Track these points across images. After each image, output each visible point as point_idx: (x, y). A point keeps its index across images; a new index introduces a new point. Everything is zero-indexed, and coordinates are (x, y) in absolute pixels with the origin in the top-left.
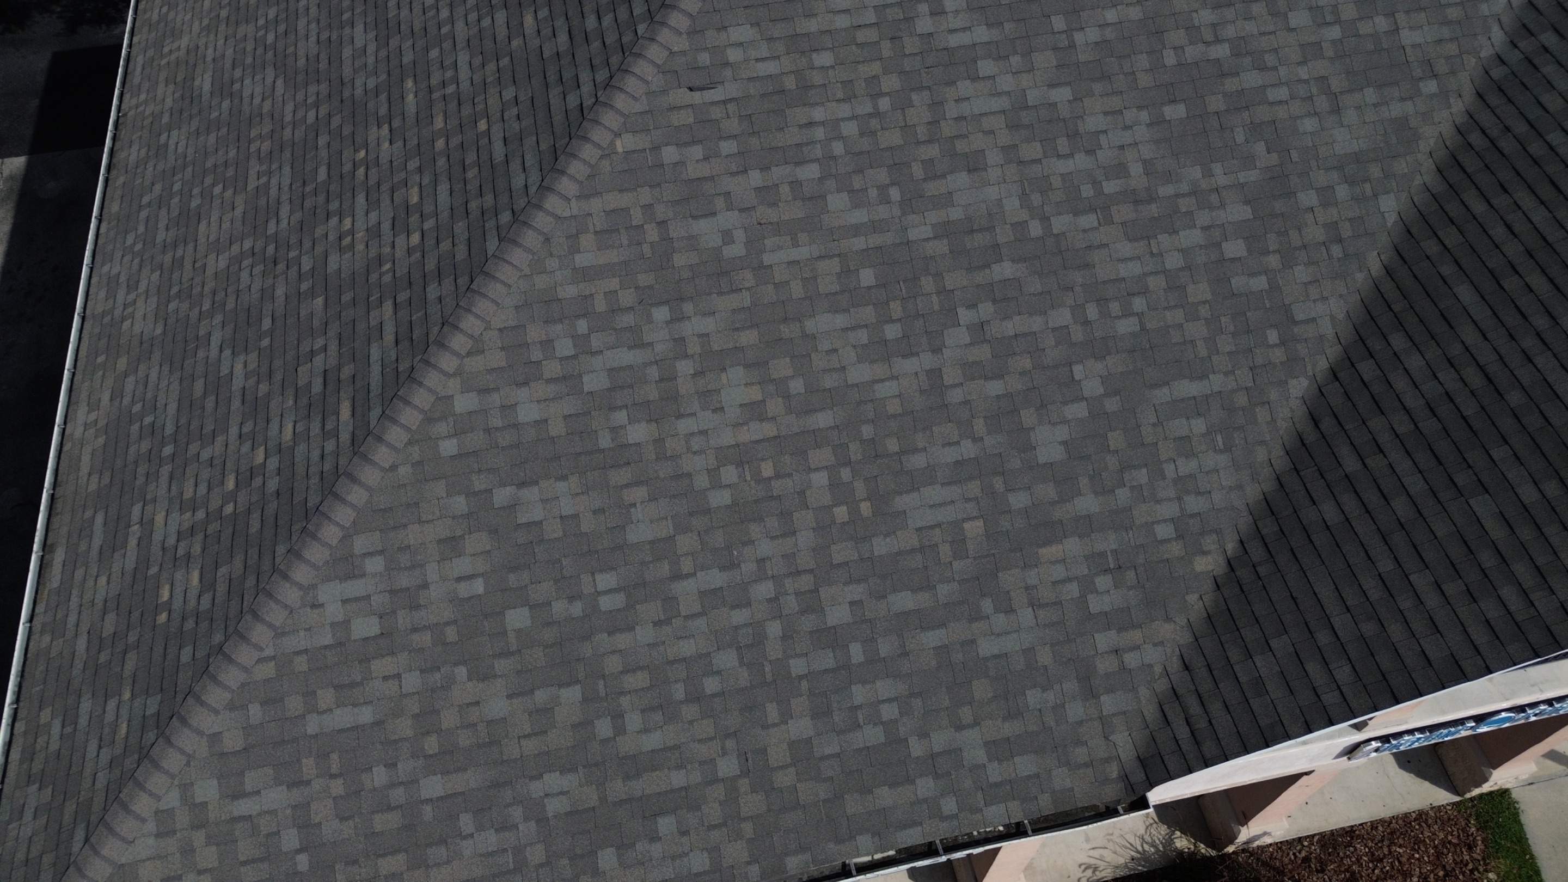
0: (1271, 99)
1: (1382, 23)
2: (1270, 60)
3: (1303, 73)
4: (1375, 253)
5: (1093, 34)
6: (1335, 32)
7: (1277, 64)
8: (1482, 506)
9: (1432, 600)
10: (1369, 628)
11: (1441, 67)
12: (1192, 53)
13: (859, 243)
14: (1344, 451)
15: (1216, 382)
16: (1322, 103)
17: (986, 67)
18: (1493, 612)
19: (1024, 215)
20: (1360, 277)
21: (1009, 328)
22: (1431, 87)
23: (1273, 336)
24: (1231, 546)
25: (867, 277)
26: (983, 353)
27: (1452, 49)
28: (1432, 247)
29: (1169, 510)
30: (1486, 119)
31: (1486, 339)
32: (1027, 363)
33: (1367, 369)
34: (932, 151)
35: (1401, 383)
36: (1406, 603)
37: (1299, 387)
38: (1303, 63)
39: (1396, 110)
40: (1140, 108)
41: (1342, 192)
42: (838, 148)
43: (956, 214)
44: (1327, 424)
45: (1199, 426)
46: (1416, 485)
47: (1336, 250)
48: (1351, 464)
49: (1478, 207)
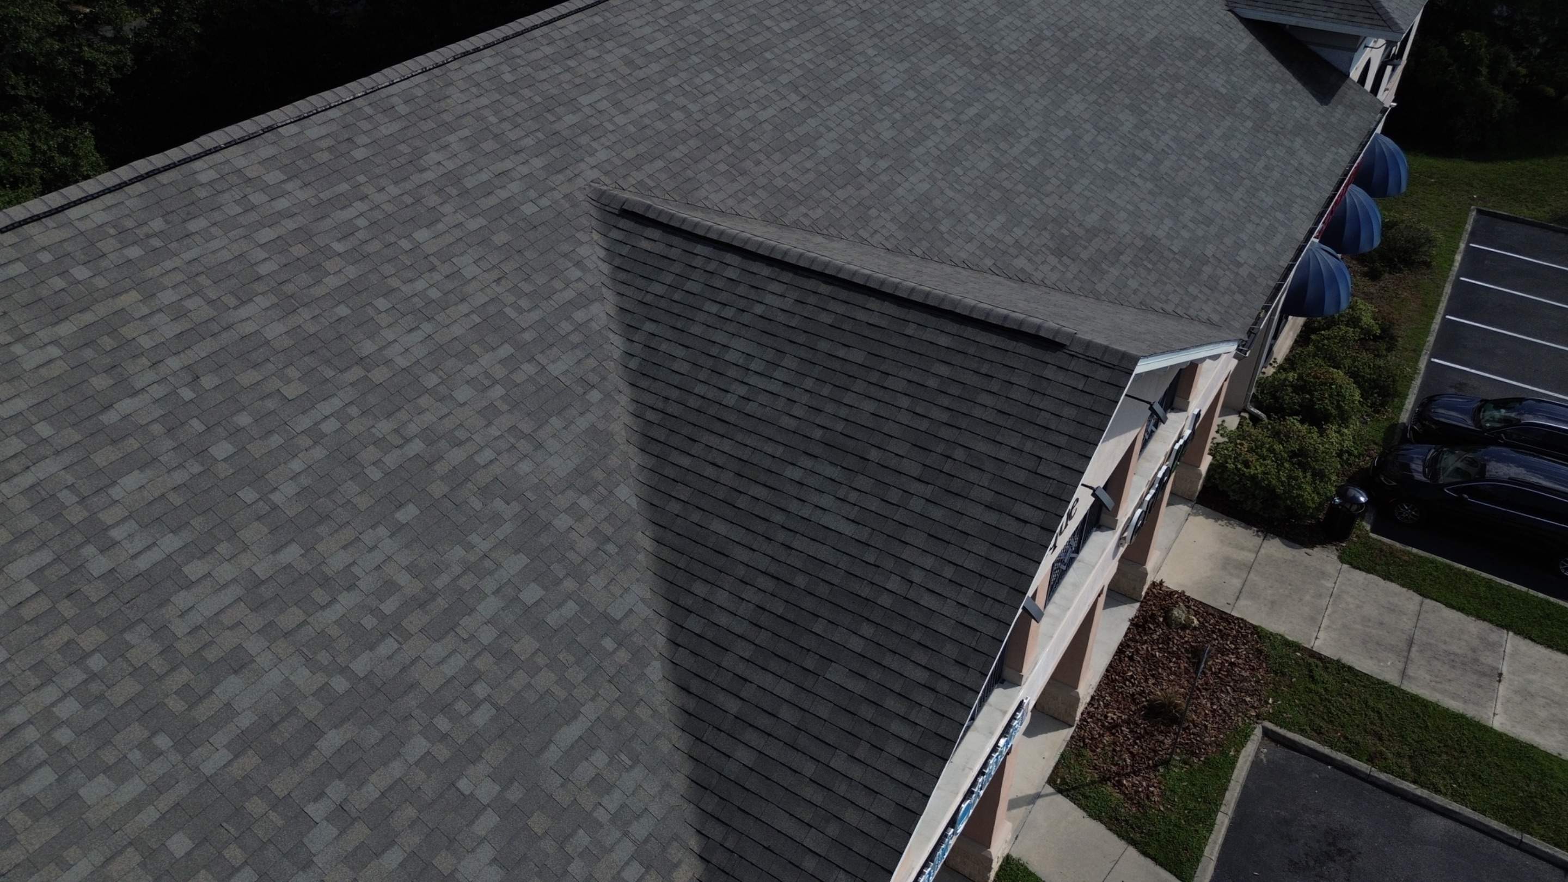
0: (483, 464)
1: (530, 369)
2: (461, 434)
3: (494, 431)
4: (640, 533)
5: (289, 489)
6: (498, 391)
7: (470, 435)
8: (836, 674)
9: (856, 772)
10: (833, 829)
11: (593, 378)
12: (391, 460)
13: (149, 815)
14: (721, 699)
15: (590, 711)
16: (524, 446)
17: (195, 569)
18: (897, 749)
19: (320, 679)
20: (641, 557)
21: (371, 791)
22: (595, 396)
23: (608, 644)
24: (694, 842)
25: (179, 844)
26: (359, 833)
27: (591, 362)
28: (675, 507)
29: (625, 850)
30: (648, 399)
31: (754, 550)
32: (410, 812)
33: (693, 623)
34: (183, 676)
35: (723, 619)
36: (842, 788)
37: (656, 670)
38: (490, 424)
39: (583, 423)
40: (373, 527)
41: (585, 503)
42: (64, 736)
43: (245, 721)
44: (695, 685)
45: (600, 759)
46: (785, 690)
47: (611, 548)
48: (733, 706)
49: (685, 461)
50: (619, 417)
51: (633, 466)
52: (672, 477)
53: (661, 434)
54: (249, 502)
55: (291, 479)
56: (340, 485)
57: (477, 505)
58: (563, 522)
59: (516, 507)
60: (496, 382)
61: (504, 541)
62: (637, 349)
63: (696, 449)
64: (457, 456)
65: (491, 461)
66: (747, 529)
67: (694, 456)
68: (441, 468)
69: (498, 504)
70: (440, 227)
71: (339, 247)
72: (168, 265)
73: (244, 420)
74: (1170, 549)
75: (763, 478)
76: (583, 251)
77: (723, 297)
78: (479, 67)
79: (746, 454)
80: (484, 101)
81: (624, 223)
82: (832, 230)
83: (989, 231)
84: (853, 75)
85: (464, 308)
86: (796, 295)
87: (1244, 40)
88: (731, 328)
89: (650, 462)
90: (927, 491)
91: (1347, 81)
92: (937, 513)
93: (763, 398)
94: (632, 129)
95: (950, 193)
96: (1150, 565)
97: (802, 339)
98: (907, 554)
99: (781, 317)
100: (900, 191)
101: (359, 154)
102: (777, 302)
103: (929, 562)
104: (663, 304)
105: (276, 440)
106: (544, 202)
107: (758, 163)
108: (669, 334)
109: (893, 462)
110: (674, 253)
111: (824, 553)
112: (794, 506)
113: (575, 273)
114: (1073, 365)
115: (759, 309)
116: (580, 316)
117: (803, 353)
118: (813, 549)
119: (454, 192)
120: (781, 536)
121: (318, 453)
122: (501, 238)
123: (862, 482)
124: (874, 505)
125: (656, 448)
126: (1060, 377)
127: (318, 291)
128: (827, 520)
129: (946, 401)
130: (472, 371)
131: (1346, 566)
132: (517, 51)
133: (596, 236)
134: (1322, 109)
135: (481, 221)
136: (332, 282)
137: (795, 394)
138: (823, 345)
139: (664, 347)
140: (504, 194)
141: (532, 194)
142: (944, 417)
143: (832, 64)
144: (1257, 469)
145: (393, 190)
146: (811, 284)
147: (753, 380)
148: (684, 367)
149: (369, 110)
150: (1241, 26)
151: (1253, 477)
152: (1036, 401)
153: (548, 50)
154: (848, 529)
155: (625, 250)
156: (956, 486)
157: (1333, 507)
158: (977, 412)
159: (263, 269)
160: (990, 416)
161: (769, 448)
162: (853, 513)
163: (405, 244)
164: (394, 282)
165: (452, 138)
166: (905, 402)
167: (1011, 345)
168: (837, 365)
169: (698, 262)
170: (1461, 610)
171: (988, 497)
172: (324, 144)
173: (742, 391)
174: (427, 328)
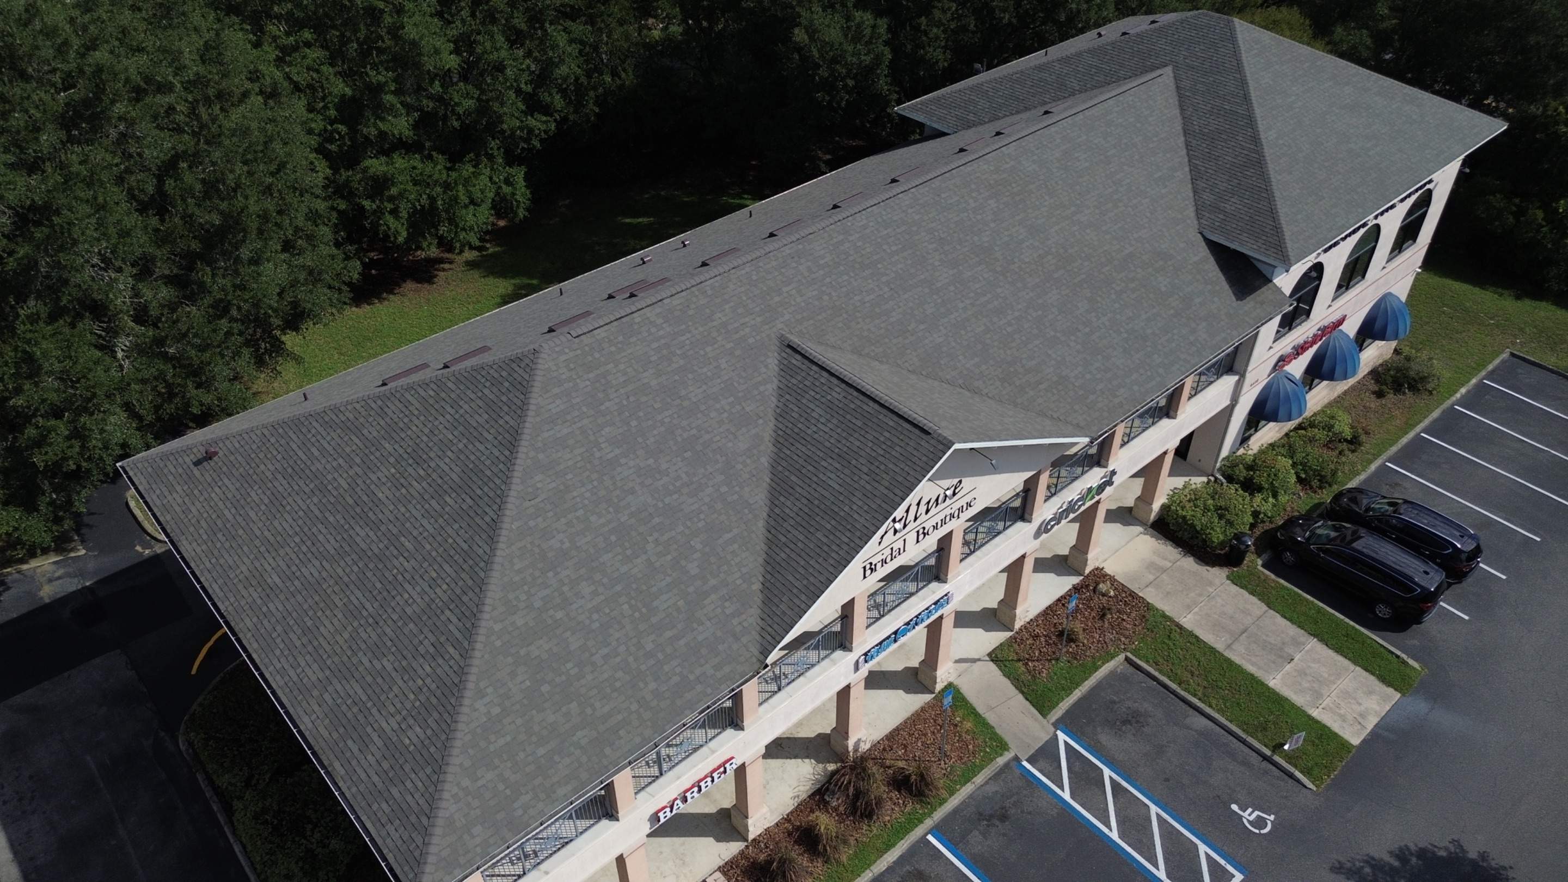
0: (715, 441)
2: (710, 429)
3: (721, 430)
4: (766, 476)
5: (652, 440)
7: (713, 430)
11: (762, 415)
12: (685, 435)
16: (731, 437)
22: (761, 422)
27: (762, 408)
28: (780, 468)
30: (780, 426)
38: (720, 427)
39: (754, 431)
41: (748, 461)
47: (754, 479)
49: (788, 452)
50: (768, 431)
51: (769, 450)
52: (781, 457)
53: (781, 440)
56: (668, 441)
58: (739, 467)
59: (724, 458)
62: (780, 405)
63: (793, 448)
64: (707, 437)
65: (718, 441)
66: (803, 481)
67: (791, 451)
68: (701, 441)
69: (718, 456)
70: (716, 346)
71: (678, 352)
72: (623, 354)
73: (641, 414)
74: (1117, 551)
75: (814, 463)
76: (769, 361)
77: (817, 390)
78: (743, 272)
79: (810, 453)
80: (743, 289)
81: (788, 350)
85: (719, 381)
88: (817, 403)
89: (776, 450)
90: (867, 478)
91: (1269, 285)
92: (868, 487)
93: (821, 433)
94: (803, 304)
96: (1091, 555)
97: (841, 412)
98: (854, 499)
99: (837, 402)
101: (691, 312)
103: (860, 503)
104: (795, 388)
105: (650, 422)
106: (758, 338)
108: (794, 401)
109: (859, 466)
110: (804, 367)
111: (826, 494)
112: (821, 476)
113: (764, 370)
114: (932, 441)
115: (829, 397)
116: (762, 388)
117: (841, 419)
118: (823, 492)
119: (723, 331)
120: (814, 486)
121: (662, 429)
122: (738, 353)
123: (847, 471)
124: (848, 480)
125: (779, 446)
126: (926, 445)
127: (669, 369)
128: (831, 483)
129: (884, 447)
130: (718, 406)
131: (1228, 582)
133: (776, 354)
134: (1236, 303)
135: (732, 345)
136: (675, 366)
137: (833, 434)
138: (848, 417)
139: (791, 406)
140: (742, 333)
141: (754, 334)
142: (882, 452)
145: (701, 329)
147: (820, 425)
148: (796, 415)
149: (697, 293)
152: (915, 453)
154: (837, 487)
155: (786, 362)
156: (878, 478)
158: (894, 453)
159: (653, 359)
160: (897, 455)
161: (818, 453)
162: (840, 482)
163: (702, 353)
164: (695, 368)
165: (727, 306)
166: (870, 444)
167: (913, 429)
168: (851, 425)
169: (812, 373)
170: (1290, 620)
171: (887, 484)
172: (678, 308)
173: (815, 429)
174: (704, 387)
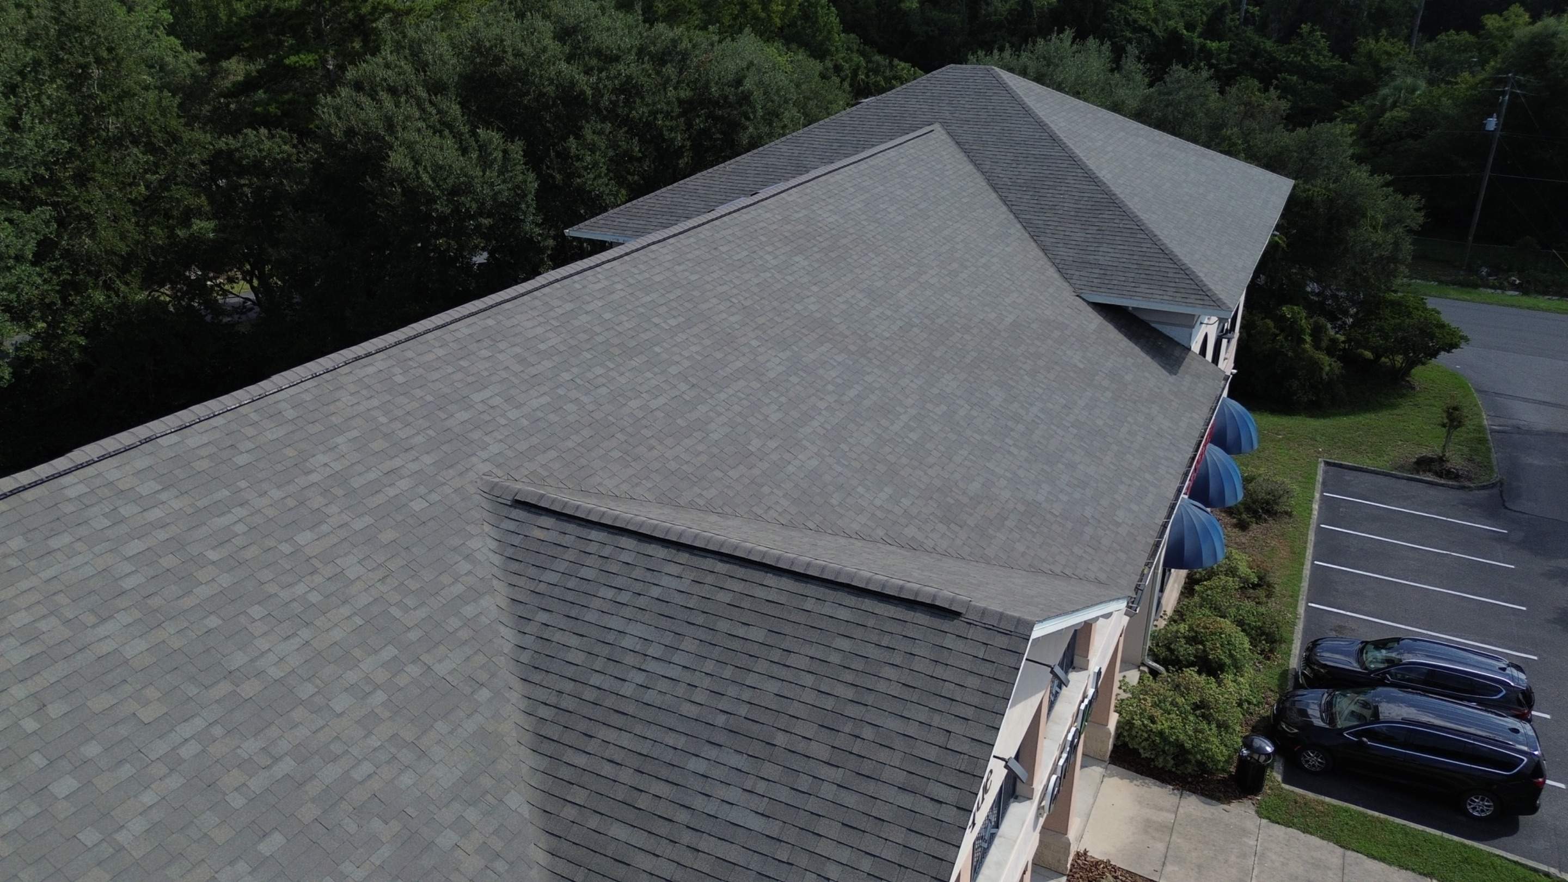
1: (414, 670)
4: (533, 845)
5: (138, 826)
7: (346, 748)
11: (483, 676)
12: (256, 784)
16: (407, 756)
22: (484, 695)
27: (480, 659)
28: (570, 812)
30: (541, 694)
31: (658, 856)
38: (369, 733)
39: (470, 726)
40: (232, 863)
41: (472, 815)
47: (500, 866)
50: (510, 716)
51: (525, 769)
52: (566, 778)
53: (553, 732)
54: (89, 844)
55: (140, 814)
56: (196, 817)
57: (352, 827)
58: (447, 839)
59: (395, 826)
60: (377, 687)
61: (381, 867)
62: (528, 641)
63: (592, 746)
64: (331, 773)
65: (369, 776)
66: (649, 832)
67: (590, 754)
68: (313, 789)
69: (376, 824)
70: (324, 528)
71: (213, 555)
72: (24, 585)
73: (92, 750)
74: (1089, 815)
75: (664, 772)
76: (474, 544)
77: (618, 582)
78: (371, 370)
79: (645, 748)
80: (375, 402)
81: (518, 514)
82: (726, 509)
83: (878, 502)
84: (739, 364)
85: (345, 611)
86: (693, 575)
87: (1096, 321)
88: (627, 612)
89: (543, 763)
90: (836, 775)
91: (1190, 353)
92: (850, 799)
93: (663, 685)
94: (525, 422)
95: (839, 469)
96: (1072, 834)
97: (700, 619)
98: (823, 847)
99: (679, 599)
100: (791, 469)
101: (241, 460)
102: (674, 583)
103: (844, 855)
104: (557, 592)
105: (127, 770)
106: (434, 497)
107: (652, 448)
108: (563, 623)
109: (801, 746)
110: (567, 540)
111: (733, 853)
112: (698, 803)
113: (465, 567)
114: (971, 633)
115: (655, 592)
116: (469, 610)
117: (702, 634)
118: (722, 850)
119: (339, 492)
120: (687, 837)
121: (175, 782)
122: (388, 536)
123: (769, 770)
124: (784, 794)
125: (548, 748)
126: (960, 645)
127: (188, 602)
128: (735, 815)
129: (849, 677)
130: (352, 677)
131: (1264, 821)
132: (409, 354)
133: (487, 528)
134: (1172, 379)
135: (368, 520)
136: (203, 592)
137: (696, 679)
138: (723, 626)
139: (558, 637)
140: (391, 492)
141: (422, 490)
142: (850, 693)
143: (719, 355)
144: (1162, 725)
145: (276, 494)
146: (709, 563)
147: (651, 666)
148: (578, 657)
149: (254, 417)
150: (1089, 309)
151: (1161, 733)
152: (939, 671)
153: (441, 352)
154: (757, 824)
155: (516, 540)
156: (866, 768)
157: (1242, 760)
158: (882, 686)
159: (128, 584)
160: (896, 690)
161: (671, 739)
162: (762, 805)
163: (286, 548)
164: (271, 588)
165: (340, 440)
166: (809, 680)
167: (908, 615)
168: (736, 645)
169: (592, 548)
170: (1382, 860)
171: (900, 778)
172: (204, 452)
173: (640, 678)
174: (305, 634)
